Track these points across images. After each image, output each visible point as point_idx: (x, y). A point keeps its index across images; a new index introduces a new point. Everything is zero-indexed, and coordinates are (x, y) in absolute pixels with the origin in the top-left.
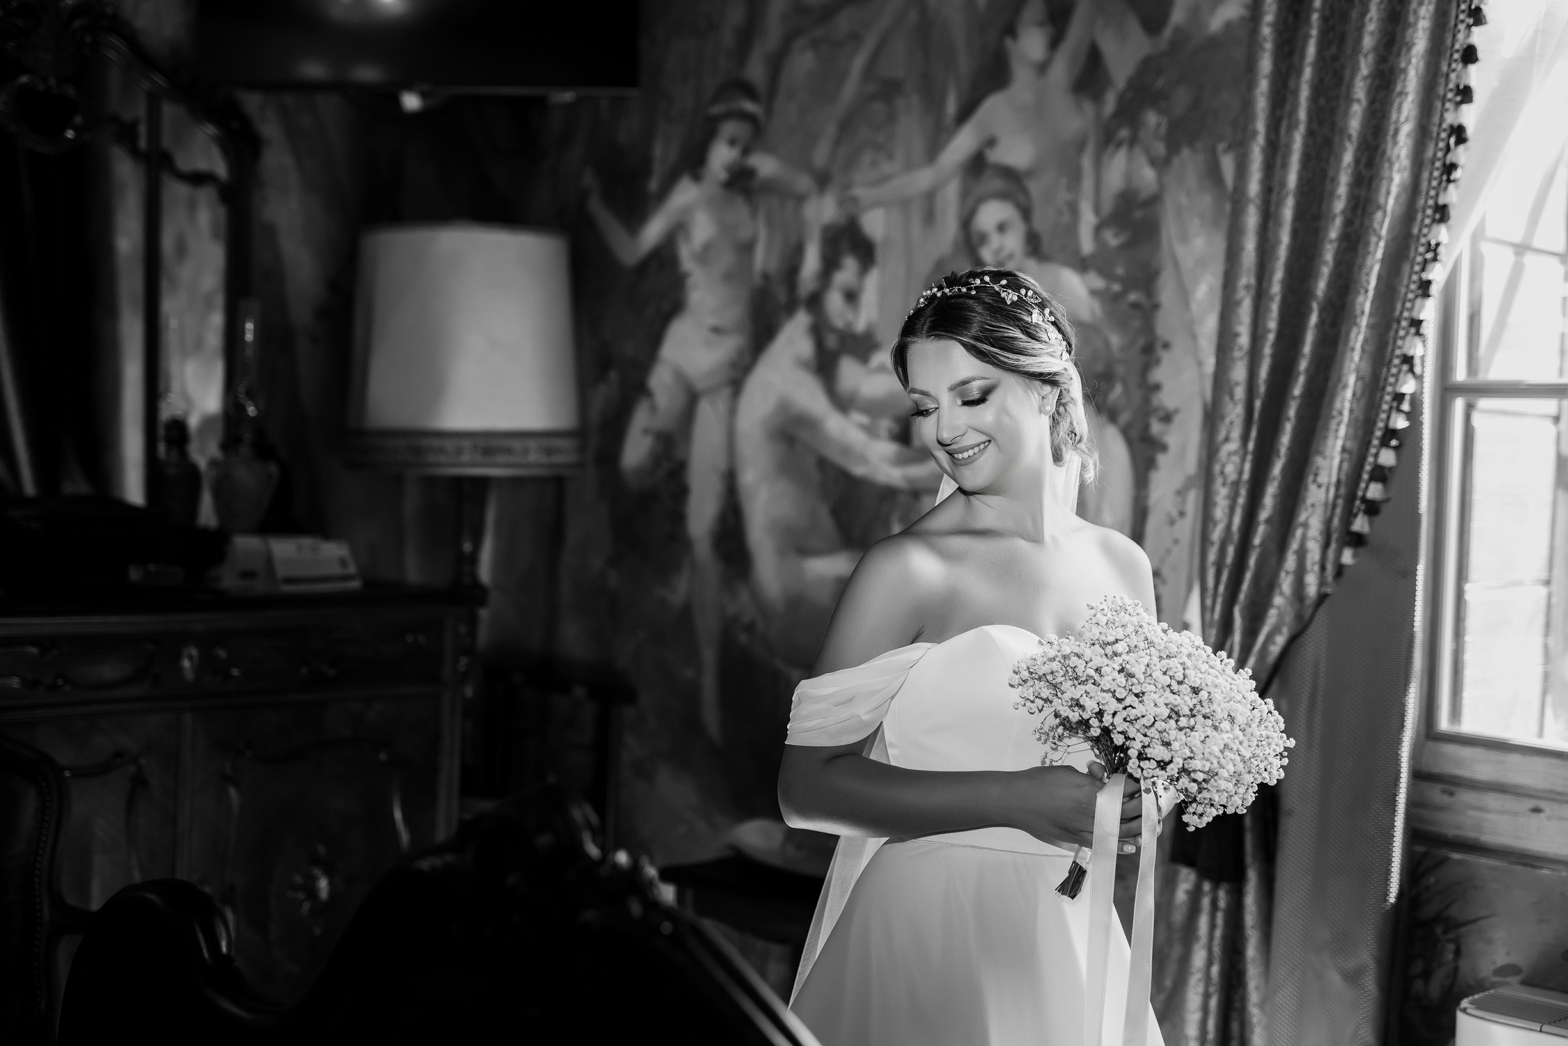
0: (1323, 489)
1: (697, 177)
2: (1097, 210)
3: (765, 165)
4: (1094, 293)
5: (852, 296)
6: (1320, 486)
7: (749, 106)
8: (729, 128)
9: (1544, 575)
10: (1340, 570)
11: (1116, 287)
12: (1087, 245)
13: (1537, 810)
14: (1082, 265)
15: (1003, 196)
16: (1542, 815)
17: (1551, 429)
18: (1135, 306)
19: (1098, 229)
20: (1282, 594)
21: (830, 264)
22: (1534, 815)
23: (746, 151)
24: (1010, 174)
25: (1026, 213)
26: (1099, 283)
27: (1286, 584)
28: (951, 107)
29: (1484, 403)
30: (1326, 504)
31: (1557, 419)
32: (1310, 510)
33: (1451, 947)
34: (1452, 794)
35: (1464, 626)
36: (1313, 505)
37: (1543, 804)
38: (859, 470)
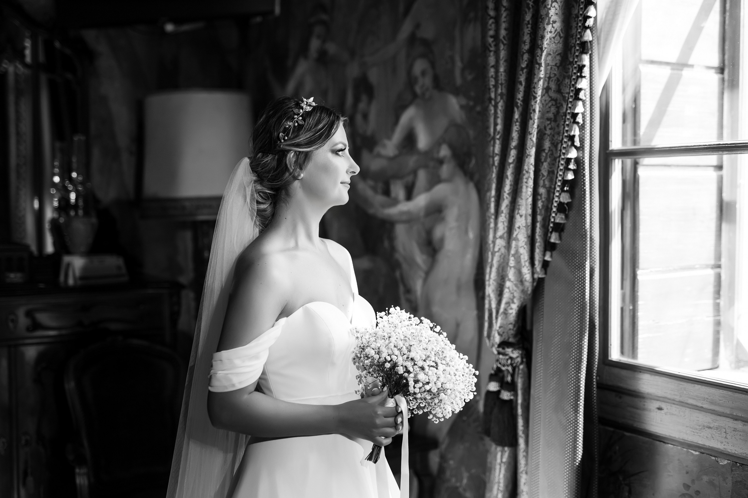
0: (523, 217)
1: (306, 57)
2: (462, 60)
3: (332, 48)
4: (462, 107)
5: (365, 116)
6: (521, 216)
7: (324, 17)
8: (318, 30)
9: (712, 262)
10: (545, 265)
11: (471, 103)
12: (459, 81)
13: (660, 409)
14: (456, 92)
15: (423, 56)
16: (662, 412)
17: (713, 174)
18: (479, 113)
19: (463, 70)
20: (509, 280)
21: (357, 100)
22: (659, 411)
23: (324, 41)
24: (426, 43)
25: (433, 64)
26: (464, 102)
27: (511, 274)
28: (401, 8)
29: (646, 161)
30: (527, 226)
31: (720, 167)
32: (518, 230)
33: (627, 488)
34: (620, 397)
35: (638, 295)
36: (519, 228)
37: (663, 405)
38: (371, 211)
